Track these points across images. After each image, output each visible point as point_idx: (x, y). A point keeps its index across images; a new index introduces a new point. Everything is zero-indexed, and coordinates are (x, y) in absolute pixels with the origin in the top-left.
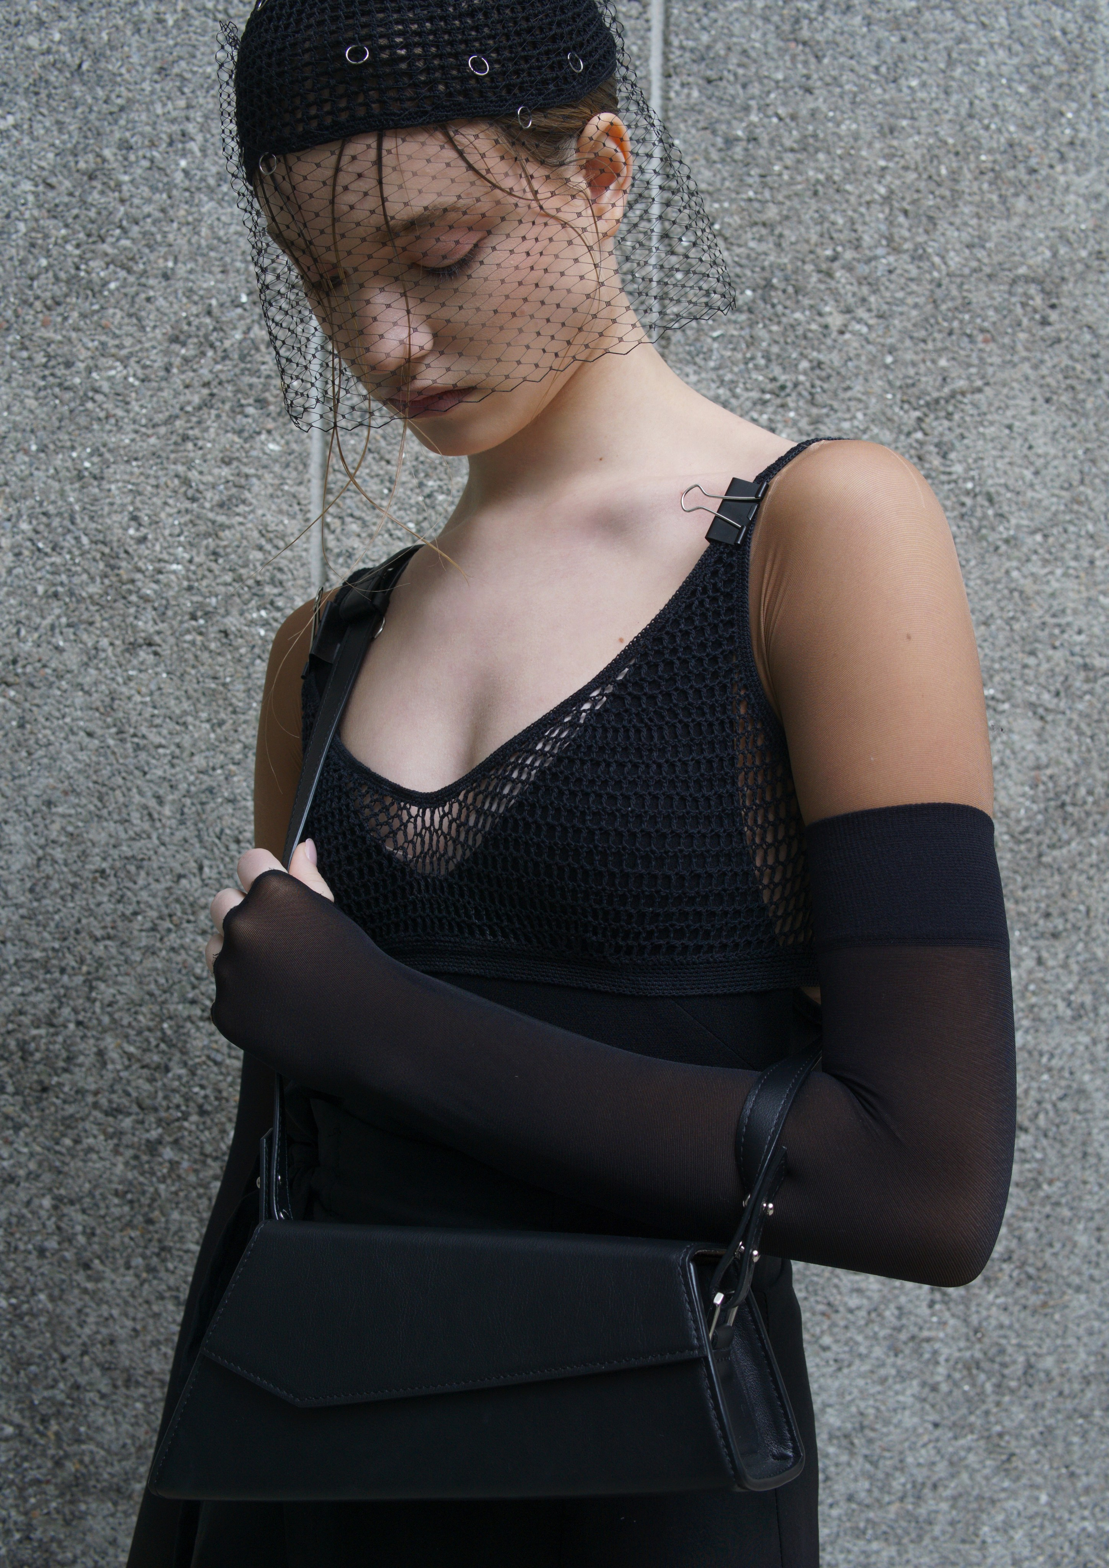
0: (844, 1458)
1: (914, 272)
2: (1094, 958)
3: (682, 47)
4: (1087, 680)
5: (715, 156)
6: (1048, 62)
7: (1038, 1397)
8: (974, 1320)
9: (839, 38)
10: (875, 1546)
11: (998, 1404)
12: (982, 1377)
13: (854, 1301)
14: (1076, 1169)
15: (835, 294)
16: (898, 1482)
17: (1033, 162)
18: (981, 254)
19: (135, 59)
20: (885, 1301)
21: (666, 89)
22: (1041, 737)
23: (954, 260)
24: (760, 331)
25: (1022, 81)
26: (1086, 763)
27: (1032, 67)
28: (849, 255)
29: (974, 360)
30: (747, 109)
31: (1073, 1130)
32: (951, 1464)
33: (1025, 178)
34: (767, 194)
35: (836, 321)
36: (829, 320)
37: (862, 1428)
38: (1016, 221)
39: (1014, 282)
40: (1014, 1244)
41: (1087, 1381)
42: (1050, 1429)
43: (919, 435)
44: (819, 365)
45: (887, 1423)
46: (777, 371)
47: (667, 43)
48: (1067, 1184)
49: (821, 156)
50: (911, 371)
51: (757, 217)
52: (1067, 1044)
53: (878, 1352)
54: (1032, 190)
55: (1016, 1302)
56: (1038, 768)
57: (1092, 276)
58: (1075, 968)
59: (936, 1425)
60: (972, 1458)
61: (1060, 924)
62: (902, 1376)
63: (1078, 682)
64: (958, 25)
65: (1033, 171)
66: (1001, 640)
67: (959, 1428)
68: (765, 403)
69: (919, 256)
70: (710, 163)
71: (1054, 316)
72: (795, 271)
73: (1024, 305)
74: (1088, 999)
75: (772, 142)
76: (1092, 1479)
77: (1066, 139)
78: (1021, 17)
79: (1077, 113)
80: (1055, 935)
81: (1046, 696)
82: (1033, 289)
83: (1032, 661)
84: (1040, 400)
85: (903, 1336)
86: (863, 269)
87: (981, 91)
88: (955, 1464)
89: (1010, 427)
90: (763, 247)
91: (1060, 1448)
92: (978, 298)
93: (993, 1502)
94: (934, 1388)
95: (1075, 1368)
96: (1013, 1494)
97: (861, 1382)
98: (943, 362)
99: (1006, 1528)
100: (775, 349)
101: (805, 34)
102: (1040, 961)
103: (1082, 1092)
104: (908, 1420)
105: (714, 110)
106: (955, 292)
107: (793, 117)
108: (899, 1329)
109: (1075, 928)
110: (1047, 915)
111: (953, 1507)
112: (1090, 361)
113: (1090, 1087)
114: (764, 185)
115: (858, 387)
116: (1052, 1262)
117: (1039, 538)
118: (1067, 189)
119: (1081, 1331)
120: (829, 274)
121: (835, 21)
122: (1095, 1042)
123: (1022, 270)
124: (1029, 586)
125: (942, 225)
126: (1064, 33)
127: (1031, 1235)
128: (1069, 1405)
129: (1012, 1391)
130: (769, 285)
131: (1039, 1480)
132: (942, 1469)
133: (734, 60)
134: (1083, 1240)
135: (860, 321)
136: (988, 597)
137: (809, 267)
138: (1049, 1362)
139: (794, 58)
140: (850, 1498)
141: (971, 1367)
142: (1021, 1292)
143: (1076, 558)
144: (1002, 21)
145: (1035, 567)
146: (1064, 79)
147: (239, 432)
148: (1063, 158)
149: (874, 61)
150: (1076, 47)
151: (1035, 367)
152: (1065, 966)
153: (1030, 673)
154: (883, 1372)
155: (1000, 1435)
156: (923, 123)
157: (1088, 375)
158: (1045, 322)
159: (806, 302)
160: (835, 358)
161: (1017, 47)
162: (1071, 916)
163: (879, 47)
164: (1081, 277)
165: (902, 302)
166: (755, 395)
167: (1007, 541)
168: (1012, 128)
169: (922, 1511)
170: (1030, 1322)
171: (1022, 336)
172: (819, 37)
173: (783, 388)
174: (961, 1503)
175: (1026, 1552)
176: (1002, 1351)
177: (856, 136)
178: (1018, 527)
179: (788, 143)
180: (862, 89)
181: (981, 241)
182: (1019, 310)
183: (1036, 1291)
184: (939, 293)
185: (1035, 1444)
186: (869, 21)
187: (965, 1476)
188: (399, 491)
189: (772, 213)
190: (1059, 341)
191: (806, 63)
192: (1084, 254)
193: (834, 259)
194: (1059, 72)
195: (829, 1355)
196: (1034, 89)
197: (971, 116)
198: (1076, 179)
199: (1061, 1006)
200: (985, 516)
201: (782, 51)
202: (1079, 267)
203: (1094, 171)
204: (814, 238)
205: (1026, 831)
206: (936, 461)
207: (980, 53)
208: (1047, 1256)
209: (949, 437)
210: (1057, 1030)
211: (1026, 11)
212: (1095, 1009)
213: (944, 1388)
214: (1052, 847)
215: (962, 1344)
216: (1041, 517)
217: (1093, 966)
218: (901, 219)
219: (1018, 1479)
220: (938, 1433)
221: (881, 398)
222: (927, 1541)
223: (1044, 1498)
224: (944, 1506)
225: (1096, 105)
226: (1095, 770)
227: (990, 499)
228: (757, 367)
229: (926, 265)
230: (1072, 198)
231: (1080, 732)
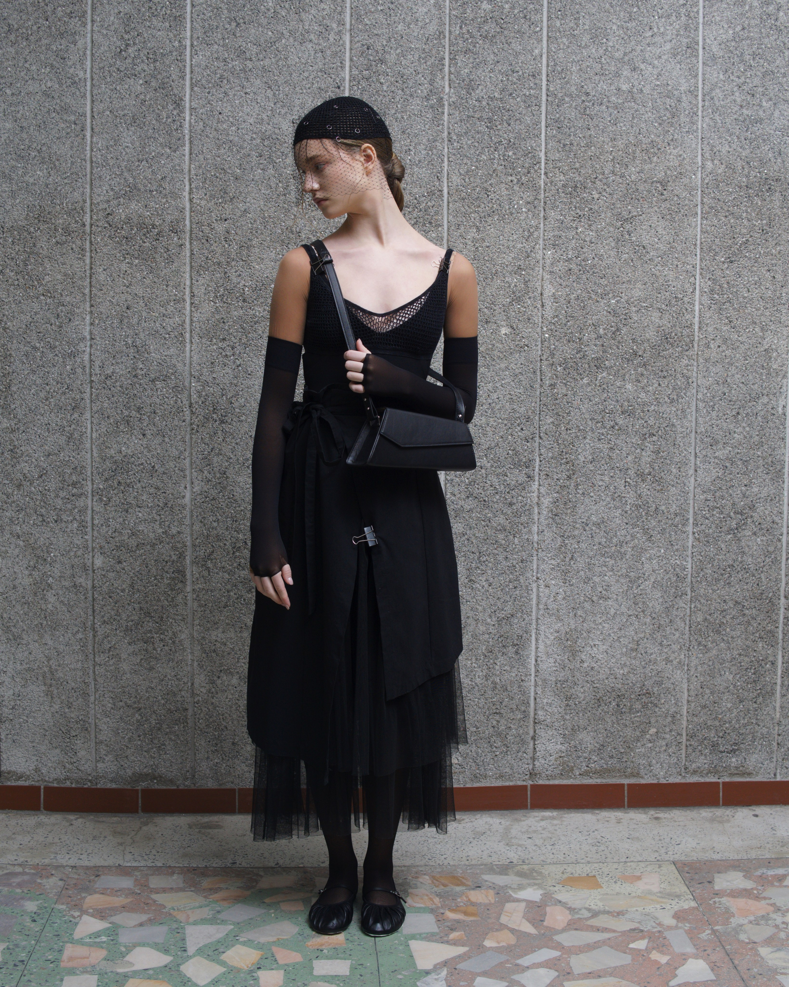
0: (598, 531)
1: (621, 181)
2: (677, 384)
3: (551, 119)
4: (676, 301)
5: (560, 150)
6: (665, 116)
7: (660, 519)
8: (639, 492)
9: (598, 113)
10: (608, 560)
11: (647, 519)
12: (641, 510)
13: (601, 483)
14: (671, 448)
15: (596, 188)
16: (615, 540)
17: (659, 146)
18: (642, 175)
19: (396, 129)
20: (610, 484)
21: (546, 131)
22: (661, 318)
23: (633, 177)
24: (573, 200)
25: (656, 122)
26: (675, 326)
27: (660, 117)
28: (600, 177)
29: (639, 206)
30: (570, 135)
31: (670, 436)
32: (632, 536)
33: (657, 152)
34: (576, 160)
35: (596, 196)
36: (594, 196)
37: (603, 522)
38: (654, 164)
39: (652, 183)
40: (651, 470)
41: (676, 515)
42: (665, 529)
43: (622, 229)
44: (591, 209)
45: (611, 522)
46: (578, 211)
47: (547, 117)
48: (669, 453)
49: (593, 148)
50: (619, 210)
51: (573, 167)
52: (668, 410)
53: (608, 499)
54: (659, 155)
55: (652, 488)
56: (659, 327)
57: (678, 180)
58: (671, 387)
59: (627, 524)
60: (638, 535)
61: (666, 374)
62: (616, 508)
63: (673, 302)
64: (636, 106)
65: (659, 149)
66: (650, 290)
67: (635, 526)
68: (575, 220)
69: (622, 176)
70: (559, 152)
71: (665, 192)
72: (584, 182)
73: (655, 190)
74: (675, 397)
75: (577, 145)
76: (678, 547)
77: (670, 139)
78: (656, 102)
79: (674, 131)
80: (664, 377)
81: (663, 306)
82: (658, 185)
83: (659, 295)
84: (660, 218)
85: (616, 495)
86: (604, 181)
87: (643, 125)
88: (633, 537)
89: (650, 226)
90: (575, 175)
91: (668, 535)
92: (641, 188)
93: (646, 550)
94: (626, 512)
95: (672, 511)
96: (653, 548)
97: (603, 508)
98: (629, 207)
99: (650, 559)
100: (578, 205)
101: (588, 112)
102: (659, 385)
103: (673, 425)
104: (618, 521)
105: (560, 136)
106: (633, 186)
107: (584, 137)
108: (615, 493)
109: (671, 375)
110: (662, 371)
111: (632, 550)
112: (677, 206)
113: (676, 424)
114: (575, 157)
115: (603, 215)
116: (664, 477)
117: (660, 259)
118: (670, 154)
119: (674, 499)
120: (594, 183)
121: (597, 108)
122: (677, 410)
123: (655, 179)
124: (658, 273)
125: (630, 167)
126: (670, 106)
127: (657, 468)
128: (670, 522)
129: (651, 516)
130: (576, 186)
131: (661, 545)
132: (629, 538)
133: (566, 121)
134: (674, 471)
135: (604, 196)
136: (645, 276)
137: (588, 181)
138: (663, 508)
139: (584, 120)
140: (600, 544)
141: (638, 507)
142: (653, 485)
143: (672, 265)
144: (650, 104)
145: (659, 267)
146: (670, 120)
147: (424, 231)
148: (669, 144)
149: (609, 119)
150: (674, 110)
151: (659, 208)
152: (667, 386)
153: (659, 299)
154: (609, 505)
155: (648, 529)
156: (624, 137)
157: (676, 210)
158: (662, 194)
159: (587, 191)
160: (596, 207)
161: (655, 112)
162: (669, 372)
163: (611, 115)
164: (674, 181)
165: (617, 190)
166: (572, 218)
167: (649, 260)
168: (653, 136)
169: (623, 550)
170: (657, 494)
171: (655, 199)
172: (592, 113)
173: (580, 216)
174: (635, 549)
175: (657, 568)
176: (648, 503)
177: (604, 142)
178: (653, 255)
179: (582, 145)
180: (605, 128)
181: (642, 171)
182: (654, 191)
183: (659, 485)
184: (628, 187)
185: (659, 533)
186: (608, 107)
187: (636, 541)
188: (468, 247)
189: (577, 165)
190: (667, 200)
191: (588, 121)
192: (675, 173)
193: (596, 178)
194: (668, 118)
195: (593, 499)
196: (660, 124)
197: (639, 134)
198: (674, 151)
199: (666, 398)
200: (642, 252)
201: (581, 118)
202: (674, 177)
203: (679, 148)
204: (590, 172)
205: (655, 345)
206: (627, 237)
207: (643, 114)
208: (662, 474)
209: (631, 229)
210: (665, 405)
211: (658, 100)
212: (677, 400)
213: (629, 512)
214: (663, 351)
215: (635, 499)
216: (660, 253)
217: (677, 387)
218: (617, 165)
219: (654, 544)
220: (627, 526)
221: (610, 218)
222: (624, 560)
223: (662, 551)
224: (630, 549)
225: (680, 128)
226: (677, 328)
227: (644, 247)
228: (572, 210)
229: (624, 179)
230: (672, 157)
231: (673, 317)
